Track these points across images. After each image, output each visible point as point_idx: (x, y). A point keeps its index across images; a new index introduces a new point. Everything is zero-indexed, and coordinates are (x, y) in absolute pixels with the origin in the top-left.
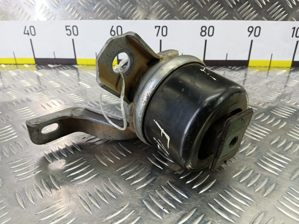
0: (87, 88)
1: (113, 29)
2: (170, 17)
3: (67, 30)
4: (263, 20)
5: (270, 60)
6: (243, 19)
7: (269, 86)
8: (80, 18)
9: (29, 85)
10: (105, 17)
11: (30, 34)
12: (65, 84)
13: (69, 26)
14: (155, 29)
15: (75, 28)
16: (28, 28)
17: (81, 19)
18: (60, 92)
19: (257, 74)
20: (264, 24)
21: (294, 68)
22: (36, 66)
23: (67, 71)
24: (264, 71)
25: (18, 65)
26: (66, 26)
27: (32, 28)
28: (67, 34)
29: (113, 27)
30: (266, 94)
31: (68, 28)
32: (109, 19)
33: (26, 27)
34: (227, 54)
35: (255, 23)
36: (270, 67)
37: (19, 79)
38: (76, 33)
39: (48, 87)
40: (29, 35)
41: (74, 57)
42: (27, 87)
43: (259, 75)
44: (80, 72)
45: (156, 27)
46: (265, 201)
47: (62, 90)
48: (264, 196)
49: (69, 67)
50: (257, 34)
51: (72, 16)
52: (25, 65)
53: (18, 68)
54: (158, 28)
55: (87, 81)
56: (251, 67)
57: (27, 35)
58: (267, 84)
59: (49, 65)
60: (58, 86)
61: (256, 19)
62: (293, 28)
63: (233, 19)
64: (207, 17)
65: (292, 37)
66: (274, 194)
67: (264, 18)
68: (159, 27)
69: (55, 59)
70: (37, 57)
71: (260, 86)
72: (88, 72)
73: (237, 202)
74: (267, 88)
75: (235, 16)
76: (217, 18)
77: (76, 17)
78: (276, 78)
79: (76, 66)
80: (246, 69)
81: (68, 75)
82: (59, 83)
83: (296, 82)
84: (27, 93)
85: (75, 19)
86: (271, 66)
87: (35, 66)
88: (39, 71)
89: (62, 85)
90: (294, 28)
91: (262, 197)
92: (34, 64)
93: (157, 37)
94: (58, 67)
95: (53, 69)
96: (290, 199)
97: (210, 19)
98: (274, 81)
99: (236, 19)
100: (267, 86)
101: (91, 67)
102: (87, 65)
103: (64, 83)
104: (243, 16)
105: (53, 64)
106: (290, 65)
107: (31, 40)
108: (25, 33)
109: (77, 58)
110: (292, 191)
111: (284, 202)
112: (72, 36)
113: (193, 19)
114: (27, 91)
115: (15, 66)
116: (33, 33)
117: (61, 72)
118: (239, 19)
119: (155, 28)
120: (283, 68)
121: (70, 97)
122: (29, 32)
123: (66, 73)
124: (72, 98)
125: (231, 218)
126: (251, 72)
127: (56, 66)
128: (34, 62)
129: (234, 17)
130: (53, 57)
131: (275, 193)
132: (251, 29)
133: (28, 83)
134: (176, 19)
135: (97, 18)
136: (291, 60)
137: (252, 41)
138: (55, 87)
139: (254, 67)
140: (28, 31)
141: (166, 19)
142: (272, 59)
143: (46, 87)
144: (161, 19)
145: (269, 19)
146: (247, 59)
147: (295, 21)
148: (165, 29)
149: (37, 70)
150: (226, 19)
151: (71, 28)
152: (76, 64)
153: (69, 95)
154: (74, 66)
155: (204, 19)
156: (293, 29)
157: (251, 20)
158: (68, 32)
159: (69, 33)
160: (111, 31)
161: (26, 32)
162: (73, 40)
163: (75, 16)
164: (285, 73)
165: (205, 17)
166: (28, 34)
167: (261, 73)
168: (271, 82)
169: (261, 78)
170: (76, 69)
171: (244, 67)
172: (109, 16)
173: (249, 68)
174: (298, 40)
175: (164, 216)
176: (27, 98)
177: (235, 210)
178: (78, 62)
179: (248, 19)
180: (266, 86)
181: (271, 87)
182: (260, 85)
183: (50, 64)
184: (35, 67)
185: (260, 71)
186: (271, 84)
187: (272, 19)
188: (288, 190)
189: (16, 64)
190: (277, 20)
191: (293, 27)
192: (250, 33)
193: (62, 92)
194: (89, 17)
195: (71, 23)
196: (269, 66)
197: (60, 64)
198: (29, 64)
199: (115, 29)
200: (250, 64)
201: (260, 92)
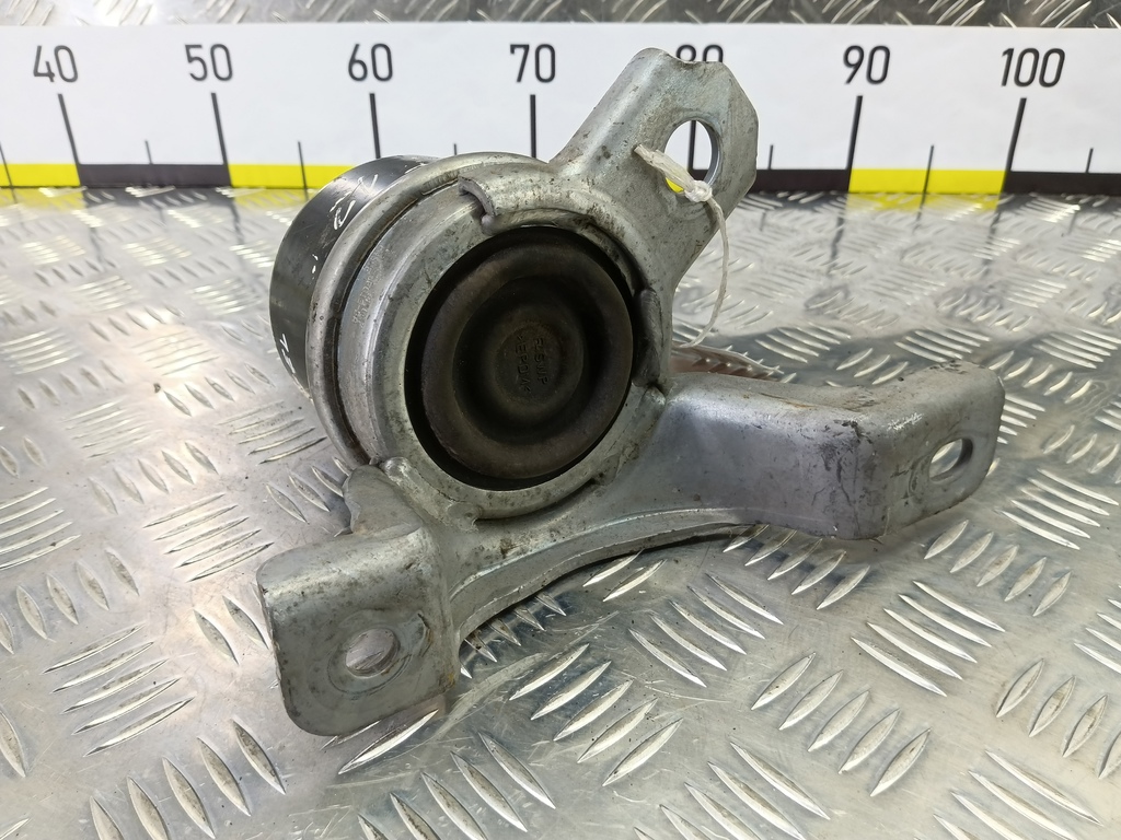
0: (261, 266)
1: (359, 56)
2: (565, 11)
3: (191, 59)
4: (899, 22)
5: (925, 167)
6: (827, 19)
7: (907, 260)
8: (238, 17)
9: (51, 257)
10: (328, 11)
11: (57, 78)
12: (184, 255)
13: (199, 46)
14: (512, 56)
15: (220, 53)
16: (48, 55)
17: (241, 21)
18: (161, 283)
19: (873, 219)
20: (901, 37)
21: (1011, 197)
22: (84, 193)
23: (195, 208)
24: (900, 207)
25: (17, 190)
26: (188, 47)
27: (63, 54)
28: (192, 76)
29: (357, 47)
30: (891, 286)
31: (194, 53)
32: (341, 20)
33: (39, 49)
34: (772, 148)
35: (869, 35)
36: (925, 192)
37: (18, 238)
38: (223, 72)
39: (118, 266)
40: (52, 80)
41: (218, 161)
42: (44, 267)
43: (879, 221)
44: (240, 212)
45: (513, 48)
46: (822, 623)
47: (172, 275)
48: (821, 610)
49: (202, 197)
50: (877, 74)
51: (208, 10)
52: (41, 190)
53: (16, 202)
54: (520, 52)
55: (261, 242)
56: (856, 193)
57: (47, 79)
58: (903, 253)
59: (130, 190)
60: (156, 259)
61: (872, 18)
62: (1005, 53)
63: (790, 20)
64: (695, 13)
65: (1005, 82)
66: (855, 603)
67: (900, 15)
68: (526, 48)
69: (152, 167)
70: (84, 160)
71: (876, 260)
72: (269, 213)
73: (725, 625)
74: (902, 265)
75: (799, 8)
76: (732, 16)
77: (223, 12)
78: (937, 232)
79: (225, 192)
80: (840, 199)
81: (194, 224)
82: (159, 249)
83: (1007, 246)
84: (42, 284)
85: (221, 21)
86: (929, 189)
87: (78, 193)
88: (94, 209)
89: (171, 257)
90: (1010, 52)
91: (812, 610)
92: (74, 187)
93: (519, 84)
94: (160, 197)
95: (143, 204)
96: (906, 618)
97: (707, 19)
98: (929, 242)
99: (802, 20)
100: (902, 257)
101: (281, 193)
102: (268, 188)
103: (178, 251)
104: (825, 10)
105: (144, 186)
106: (997, 184)
107: (61, 97)
108: (37, 74)
109: (232, 161)
110: (918, 593)
111: (886, 628)
112: (212, 83)
113: (648, 20)
114: (43, 279)
115: (8, 192)
116: (69, 74)
117: (171, 212)
118: (810, 20)
119: (512, 51)
120: (970, 196)
121: (194, 297)
122: (54, 69)
123: (189, 217)
124: (201, 303)
125: (699, 672)
126: (856, 211)
127: (156, 191)
128: (76, 181)
129: (794, 14)
130: (143, 160)
131: (860, 599)
132: (854, 57)
133: (49, 251)
134: (584, 20)
135: (298, 17)
136: (1002, 167)
137: (860, 99)
138: (147, 264)
139: (870, 194)
140: (48, 64)
141: (549, 19)
142: (933, 167)
143: (113, 265)
144: (532, 18)
145: (918, 19)
146: (843, 165)
147: (1010, 26)
148: (545, 54)
149: (88, 207)
150: (765, 18)
151: (205, 54)
152: (227, 183)
153: (191, 292)
154: (220, 193)
155: (687, 20)
156: (1006, 56)
157: (854, 23)
158: (197, 68)
159: (200, 73)
160: (353, 61)
161: (42, 69)
162: (214, 96)
163: (219, 9)
164: (978, 214)
165: (688, 13)
166: (50, 75)
167: (889, 212)
168: (918, 245)
169: (885, 233)
170: (228, 201)
171: (833, 193)
172: (343, 10)
173: (851, 199)
174: (1024, 96)
175: (479, 668)
176: (41, 302)
177: (716, 648)
178: (235, 178)
179: (844, 20)
180: (898, 258)
181: (916, 262)
182: (877, 256)
183: (134, 185)
184: (81, 196)
185: (889, 209)
186: (916, 251)
187: (931, 20)
188: (905, 591)
189: (11, 187)
190: (948, 22)
191: (1005, 49)
192: (851, 70)
193: (168, 281)
194: (270, 11)
195: (207, 35)
196: (921, 189)
197: (170, 185)
198: (57, 187)
199: (364, 55)
200: (854, 185)
201: (872, 277)
